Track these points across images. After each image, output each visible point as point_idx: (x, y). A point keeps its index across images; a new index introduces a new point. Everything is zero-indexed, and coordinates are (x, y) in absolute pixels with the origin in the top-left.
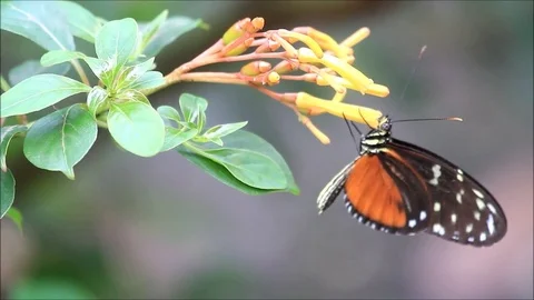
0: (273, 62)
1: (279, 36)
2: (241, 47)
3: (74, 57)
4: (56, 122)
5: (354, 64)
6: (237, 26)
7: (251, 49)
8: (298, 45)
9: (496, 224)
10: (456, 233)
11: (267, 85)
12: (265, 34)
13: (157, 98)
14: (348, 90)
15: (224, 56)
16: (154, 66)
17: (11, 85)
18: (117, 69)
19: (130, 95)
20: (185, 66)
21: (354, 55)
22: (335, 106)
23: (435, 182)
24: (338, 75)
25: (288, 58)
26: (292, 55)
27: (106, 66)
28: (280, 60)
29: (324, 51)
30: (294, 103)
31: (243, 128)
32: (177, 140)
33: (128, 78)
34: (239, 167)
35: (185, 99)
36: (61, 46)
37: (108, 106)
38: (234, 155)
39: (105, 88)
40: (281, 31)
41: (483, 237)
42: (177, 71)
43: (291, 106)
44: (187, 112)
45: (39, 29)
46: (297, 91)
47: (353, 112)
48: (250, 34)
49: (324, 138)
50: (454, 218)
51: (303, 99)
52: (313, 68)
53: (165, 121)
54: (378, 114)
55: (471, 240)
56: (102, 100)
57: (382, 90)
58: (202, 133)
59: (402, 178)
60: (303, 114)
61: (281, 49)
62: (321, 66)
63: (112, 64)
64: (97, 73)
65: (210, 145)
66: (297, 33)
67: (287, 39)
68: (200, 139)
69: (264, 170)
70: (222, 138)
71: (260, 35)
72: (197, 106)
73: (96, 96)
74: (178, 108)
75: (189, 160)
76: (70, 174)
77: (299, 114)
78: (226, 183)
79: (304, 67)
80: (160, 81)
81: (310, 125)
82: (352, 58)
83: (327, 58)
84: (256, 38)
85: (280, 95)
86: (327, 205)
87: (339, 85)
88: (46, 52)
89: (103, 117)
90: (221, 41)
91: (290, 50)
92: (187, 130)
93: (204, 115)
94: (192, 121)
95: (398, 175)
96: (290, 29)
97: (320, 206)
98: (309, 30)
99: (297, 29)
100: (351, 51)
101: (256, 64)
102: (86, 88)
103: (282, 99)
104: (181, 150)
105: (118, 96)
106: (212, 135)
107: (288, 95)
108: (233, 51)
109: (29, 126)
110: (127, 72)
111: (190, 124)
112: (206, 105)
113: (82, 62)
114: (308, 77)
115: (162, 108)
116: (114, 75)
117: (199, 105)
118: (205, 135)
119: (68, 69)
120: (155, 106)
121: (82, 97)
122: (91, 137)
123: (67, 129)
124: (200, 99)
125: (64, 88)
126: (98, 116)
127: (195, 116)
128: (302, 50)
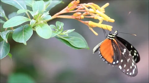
0: (82, 13)
1: (84, 5)
2: (73, 8)
3: (26, 11)
4: (21, 29)
5: (105, 13)
6: (72, 3)
7: (76, 9)
8: (89, 8)
9: (135, 71)
10: (124, 70)
11: (80, 19)
12: (80, 5)
13: (49, 23)
14: (103, 20)
15: (68, 11)
16: (49, 14)
17: (9, 19)
18: (38, 14)
19: (42, 22)
20: (57, 14)
21: (105, 11)
22: (100, 25)
23: (123, 53)
24: (100, 16)
25: (86, 11)
26: (87, 11)
27: (35, 14)
28: (84, 12)
29: (96, 9)
30: (88, 24)
31: (74, 31)
32: (55, 34)
33: (41, 17)
34: (73, 42)
35: (57, 23)
36: (23, 8)
37: (36, 25)
38: (71, 38)
39: (35, 20)
40: (85, 4)
41: (131, 74)
42: (55, 15)
43: (87, 25)
44: (58, 26)
45: (17, 4)
46: (89, 21)
47: (105, 26)
48: (76, 5)
49: (96, 34)
50: (125, 66)
51: (90, 23)
52: (93, 14)
53: (52, 29)
54: (112, 27)
55: (127, 73)
56: (34, 23)
57: (113, 20)
58: (62, 32)
59: (115, 49)
60: (90, 27)
61: (84, 9)
62: (95, 14)
63: (37, 13)
64: (33, 15)
65: (64, 36)
66: (89, 4)
67: (86, 6)
68: (61, 34)
69: (79, 42)
70: (68, 34)
71: (78, 5)
72: (61, 25)
73: (33, 22)
74: (55, 25)
75: (59, 40)
76: (25, 44)
77: (89, 27)
78: (69, 46)
79: (91, 14)
80: (51, 18)
81: (92, 30)
82: (104, 11)
83: (97, 11)
84: (77, 6)
85: (84, 22)
86: (96, 51)
87: (100, 19)
88: (19, 10)
89: (35, 28)
90: (68, 7)
91: (87, 9)
92: (58, 32)
93: (63, 27)
94: (59, 29)
95: (115, 48)
96: (87, 3)
97: (94, 51)
98: (92, 3)
99: (89, 3)
100: (104, 9)
101: (77, 13)
102: (30, 20)
103: (85, 23)
104: (56, 37)
105: (38, 22)
106: (65, 33)
107: (86, 22)
108: (71, 9)
109: (14, 30)
110: (41, 15)
111: (59, 30)
112: (63, 24)
113: (29, 13)
114: (92, 17)
115: (51, 25)
116: (37, 16)
117: (61, 24)
118: (63, 33)
119: (25, 14)
120: (49, 25)
121: (29, 22)
122: (31, 33)
123: (25, 31)
124: (61, 23)
125: (24, 20)
126: (33, 27)
127: (60, 27)
128: (90, 9)
